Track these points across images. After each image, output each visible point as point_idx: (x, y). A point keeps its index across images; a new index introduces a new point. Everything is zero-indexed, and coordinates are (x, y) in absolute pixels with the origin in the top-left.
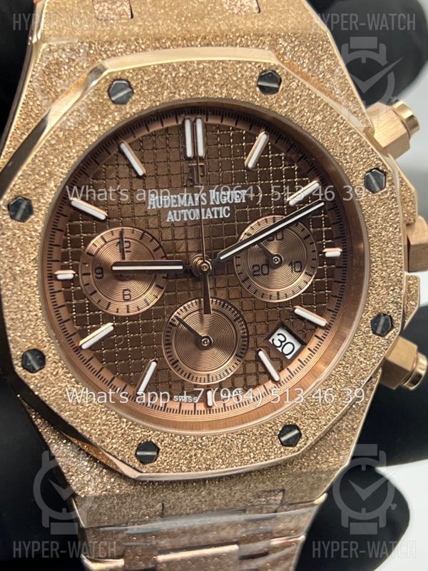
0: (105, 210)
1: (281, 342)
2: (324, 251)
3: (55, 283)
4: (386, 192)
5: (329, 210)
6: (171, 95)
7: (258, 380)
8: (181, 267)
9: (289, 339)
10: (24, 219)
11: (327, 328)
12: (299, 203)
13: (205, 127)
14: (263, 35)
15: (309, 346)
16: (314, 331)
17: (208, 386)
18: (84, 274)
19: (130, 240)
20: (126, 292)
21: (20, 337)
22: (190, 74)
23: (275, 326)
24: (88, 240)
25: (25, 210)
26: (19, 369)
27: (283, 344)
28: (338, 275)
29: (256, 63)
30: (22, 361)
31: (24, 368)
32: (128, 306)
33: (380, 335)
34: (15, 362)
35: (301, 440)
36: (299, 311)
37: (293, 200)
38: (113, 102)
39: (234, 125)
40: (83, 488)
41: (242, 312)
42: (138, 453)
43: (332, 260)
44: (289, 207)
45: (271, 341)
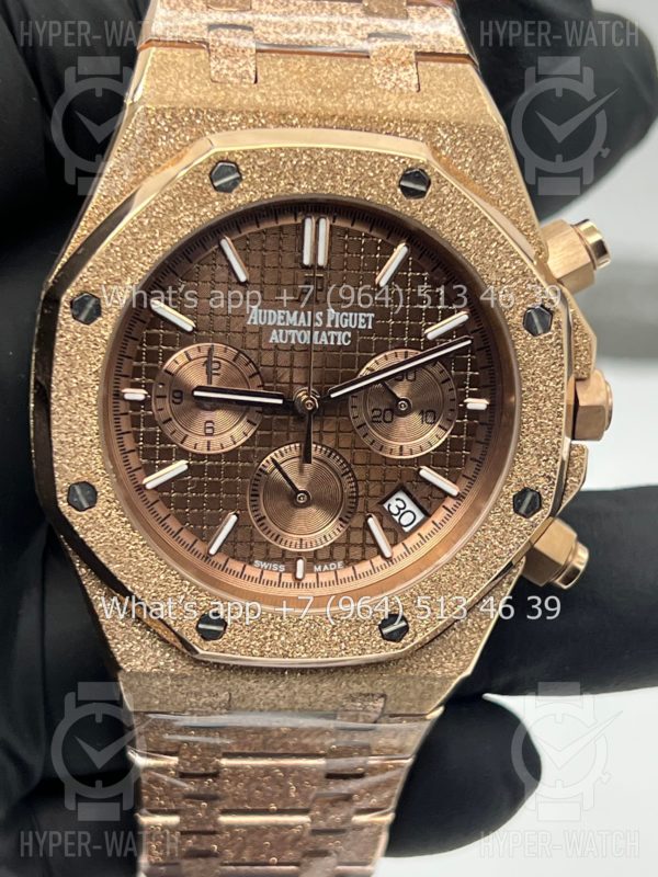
0: (193, 319)
1: (400, 509)
2: (466, 401)
3: (122, 403)
4: (550, 337)
5: (478, 350)
6: (288, 187)
7: (363, 553)
8: (280, 402)
9: (410, 506)
10: (88, 321)
11: (459, 497)
12: (440, 337)
13: (331, 229)
14: (417, 122)
15: (432, 519)
16: (443, 500)
17: (299, 553)
18: (159, 397)
19: (222, 361)
20: (209, 425)
21: (68, 465)
22: (316, 162)
23: (394, 488)
24: (167, 355)
25: (91, 311)
26: (63, 505)
27: (402, 512)
28: (482, 433)
29: (400, 158)
30: (68, 495)
31: (70, 504)
32: (209, 442)
33: (524, 516)
34: (59, 495)
35: (407, 636)
36: (426, 473)
37: (433, 332)
38: (216, 188)
39: (367, 231)
41: (353, 466)
42: (201, 626)
43: (475, 413)
44: (427, 341)
45: (386, 507)
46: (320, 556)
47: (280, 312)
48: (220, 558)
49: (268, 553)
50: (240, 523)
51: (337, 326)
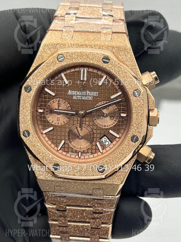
0: (55, 93)
1: (105, 141)
2: (121, 114)
3: (38, 113)
5: (124, 102)
6: (76, 60)
7: (96, 151)
8: (75, 113)
9: (108, 140)
10: (29, 92)
11: (119, 138)
12: (114, 98)
13: (88, 72)
15: (113, 143)
16: (115, 139)
17: (80, 151)
18: (46, 111)
19: (62, 103)
20: (58, 118)
21: (23, 126)
23: (103, 135)
24: (49, 101)
25: (29, 89)
28: (125, 122)
29: (103, 54)
30: (23, 133)
31: (23, 136)
32: (58, 123)
33: (134, 142)
34: (21, 133)
35: (105, 171)
36: (111, 131)
37: (112, 97)
38: (58, 61)
39: (96, 72)
40: (39, 176)
41: (93, 130)
43: (123, 117)
44: (111, 99)
45: (102, 140)
46: (85, 152)
47: (75, 91)
48: (61, 151)
49: (72, 150)
50: (65, 143)
51: (89, 95)
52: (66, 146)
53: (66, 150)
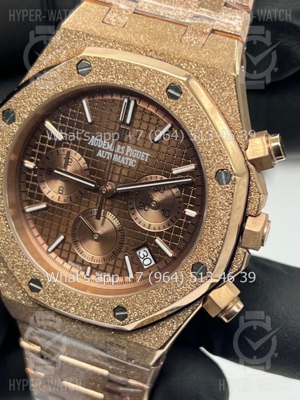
1: (144, 256)
2: (185, 210)
5: (197, 186)
7: (121, 272)
8: (93, 186)
9: (149, 256)
10: (9, 123)
11: (173, 258)
13: (136, 106)
15: (158, 265)
17: (90, 264)
18: (41, 169)
19: (73, 159)
20: (61, 189)
22: (128, 70)
24: (49, 150)
25: (11, 119)
27: (145, 257)
28: (192, 228)
32: (59, 197)
35: (126, 319)
36: (158, 241)
37: (175, 172)
38: (78, 73)
39: (154, 112)
41: (124, 228)
42: (31, 284)
43: (189, 218)
44: (173, 174)
45: (138, 253)
46: (100, 268)
48: (53, 255)
49: (76, 259)
50: (66, 241)
51: (130, 156)
52: (66, 247)
53: (64, 254)
